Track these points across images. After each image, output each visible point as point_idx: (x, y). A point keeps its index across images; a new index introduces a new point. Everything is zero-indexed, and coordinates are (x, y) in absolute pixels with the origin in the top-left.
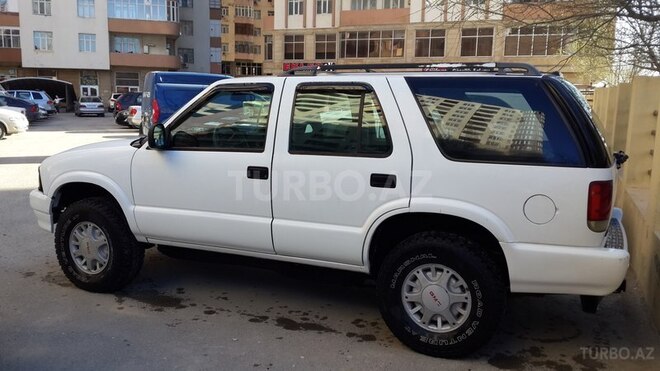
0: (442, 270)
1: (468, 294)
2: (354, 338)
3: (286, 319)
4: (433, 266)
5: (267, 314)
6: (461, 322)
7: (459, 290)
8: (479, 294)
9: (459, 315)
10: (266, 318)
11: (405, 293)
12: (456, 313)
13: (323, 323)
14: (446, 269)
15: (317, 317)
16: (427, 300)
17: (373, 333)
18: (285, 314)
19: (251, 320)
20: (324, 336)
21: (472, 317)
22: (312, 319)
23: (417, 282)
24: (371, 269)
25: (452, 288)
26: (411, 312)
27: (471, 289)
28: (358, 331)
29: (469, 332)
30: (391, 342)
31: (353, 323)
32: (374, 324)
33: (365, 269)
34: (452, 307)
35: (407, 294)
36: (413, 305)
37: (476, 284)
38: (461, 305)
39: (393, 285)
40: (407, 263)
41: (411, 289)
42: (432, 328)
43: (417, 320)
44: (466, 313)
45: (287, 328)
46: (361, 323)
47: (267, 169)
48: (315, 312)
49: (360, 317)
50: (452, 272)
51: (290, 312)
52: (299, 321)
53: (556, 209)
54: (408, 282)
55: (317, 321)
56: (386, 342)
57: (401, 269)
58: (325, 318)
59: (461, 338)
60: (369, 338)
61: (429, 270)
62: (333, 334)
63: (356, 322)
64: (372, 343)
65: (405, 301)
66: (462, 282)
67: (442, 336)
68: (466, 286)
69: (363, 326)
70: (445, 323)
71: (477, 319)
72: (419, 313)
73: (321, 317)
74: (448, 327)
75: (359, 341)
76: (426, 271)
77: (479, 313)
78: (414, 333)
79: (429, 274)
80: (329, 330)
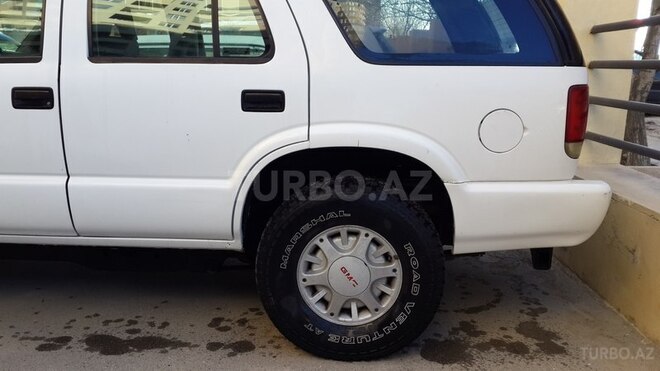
0: (356, 234)
1: (396, 264)
2: (221, 352)
3: (102, 336)
4: (343, 229)
5: (68, 333)
6: (387, 304)
7: (381, 260)
8: (415, 263)
9: (383, 295)
10: (65, 340)
11: (302, 274)
12: (377, 293)
13: (164, 333)
14: (363, 231)
15: (152, 324)
16: (337, 280)
17: (248, 339)
18: (98, 328)
19: (41, 348)
20: (173, 355)
21: (404, 296)
22: (146, 331)
23: (319, 254)
24: (245, 242)
25: (372, 258)
26: (312, 301)
27: (403, 257)
28: (223, 337)
29: (401, 319)
30: (278, 347)
31: (210, 325)
32: (242, 322)
33: (236, 244)
34: (373, 286)
35: (305, 276)
36: (314, 290)
37: (410, 248)
38: (385, 281)
39: (284, 264)
40: (306, 228)
41: (310, 266)
42: (344, 320)
43: (321, 311)
44: (393, 293)
45: (105, 352)
46: (223, 324)
47: (50, 90)
48: (148, 316)
49: (219, 315)
50: (373, 235)
51: (106, 323)
52: (124, 336)
53: (524, 128)
54: (306, 257)
55: (155, 332)
56: (270, 349)
57: (296, 238)
58: (165, 325)
59: (389, 329)
60: (243, 347)
61: (338, 235)
62: (186, 350)
63: (215, 323)
64: (250, 355)
65: (302, 285)
66: (388, 247)
67: (358, 330)
68: (393, 253)
69: (226, 329)
70: (361, 309)
71: (411, 298)
72: (324, 302)
73: (158, 324)
74: (369, 316)
75: (230, 355)
76: (332, 237)
77: (415, 290)
78: (319, 332)
79: (337, 241)
80: (177, 344)
